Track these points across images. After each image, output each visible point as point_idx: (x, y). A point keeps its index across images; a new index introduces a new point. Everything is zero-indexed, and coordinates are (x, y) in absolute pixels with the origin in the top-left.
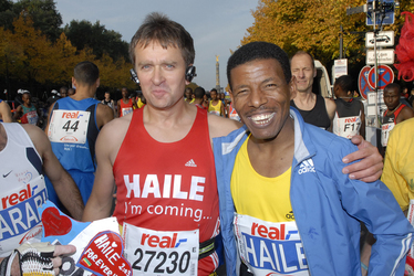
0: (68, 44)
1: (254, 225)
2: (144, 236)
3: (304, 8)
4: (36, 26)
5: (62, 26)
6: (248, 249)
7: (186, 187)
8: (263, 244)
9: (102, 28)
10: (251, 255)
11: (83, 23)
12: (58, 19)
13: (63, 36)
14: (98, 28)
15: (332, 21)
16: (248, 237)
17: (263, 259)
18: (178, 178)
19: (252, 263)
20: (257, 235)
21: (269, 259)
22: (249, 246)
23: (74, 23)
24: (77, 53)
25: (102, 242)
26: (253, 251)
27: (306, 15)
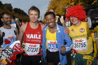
0: (14, 12)
1: (50, 42)
2: (30, 45)
3: (56, 7)
4: (8, 9)
5: (13, 9)
6: (49, 46)
7: (38, 36)
8: (52, 45)
9: (20, 9)
10: (49, 47)
11: (17, 8)
12: (12, 7)
13: (13, 11)
14: (19, 9)
15: (61, 10)
16: (49, 44)
17: (52, 47)
18: (37, 35)
19: (49, 49)
20: (51, 43)
21: (53, 47)
22: (49, 45)
23: (15, 8)
24: (15, 14)
25: (17, 45)
26: (50, 46)
27: (56, 8)
